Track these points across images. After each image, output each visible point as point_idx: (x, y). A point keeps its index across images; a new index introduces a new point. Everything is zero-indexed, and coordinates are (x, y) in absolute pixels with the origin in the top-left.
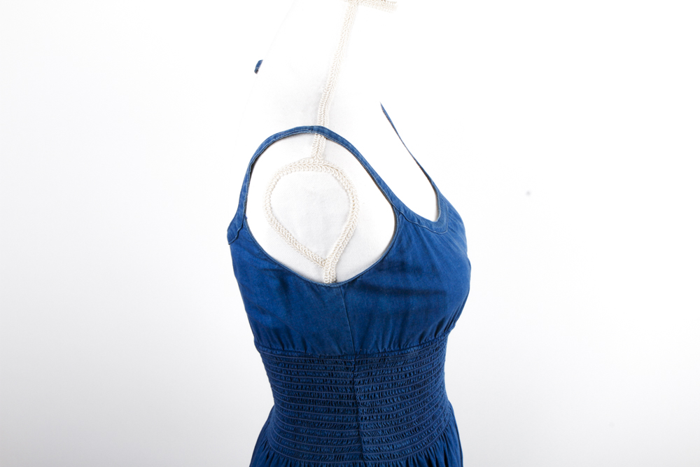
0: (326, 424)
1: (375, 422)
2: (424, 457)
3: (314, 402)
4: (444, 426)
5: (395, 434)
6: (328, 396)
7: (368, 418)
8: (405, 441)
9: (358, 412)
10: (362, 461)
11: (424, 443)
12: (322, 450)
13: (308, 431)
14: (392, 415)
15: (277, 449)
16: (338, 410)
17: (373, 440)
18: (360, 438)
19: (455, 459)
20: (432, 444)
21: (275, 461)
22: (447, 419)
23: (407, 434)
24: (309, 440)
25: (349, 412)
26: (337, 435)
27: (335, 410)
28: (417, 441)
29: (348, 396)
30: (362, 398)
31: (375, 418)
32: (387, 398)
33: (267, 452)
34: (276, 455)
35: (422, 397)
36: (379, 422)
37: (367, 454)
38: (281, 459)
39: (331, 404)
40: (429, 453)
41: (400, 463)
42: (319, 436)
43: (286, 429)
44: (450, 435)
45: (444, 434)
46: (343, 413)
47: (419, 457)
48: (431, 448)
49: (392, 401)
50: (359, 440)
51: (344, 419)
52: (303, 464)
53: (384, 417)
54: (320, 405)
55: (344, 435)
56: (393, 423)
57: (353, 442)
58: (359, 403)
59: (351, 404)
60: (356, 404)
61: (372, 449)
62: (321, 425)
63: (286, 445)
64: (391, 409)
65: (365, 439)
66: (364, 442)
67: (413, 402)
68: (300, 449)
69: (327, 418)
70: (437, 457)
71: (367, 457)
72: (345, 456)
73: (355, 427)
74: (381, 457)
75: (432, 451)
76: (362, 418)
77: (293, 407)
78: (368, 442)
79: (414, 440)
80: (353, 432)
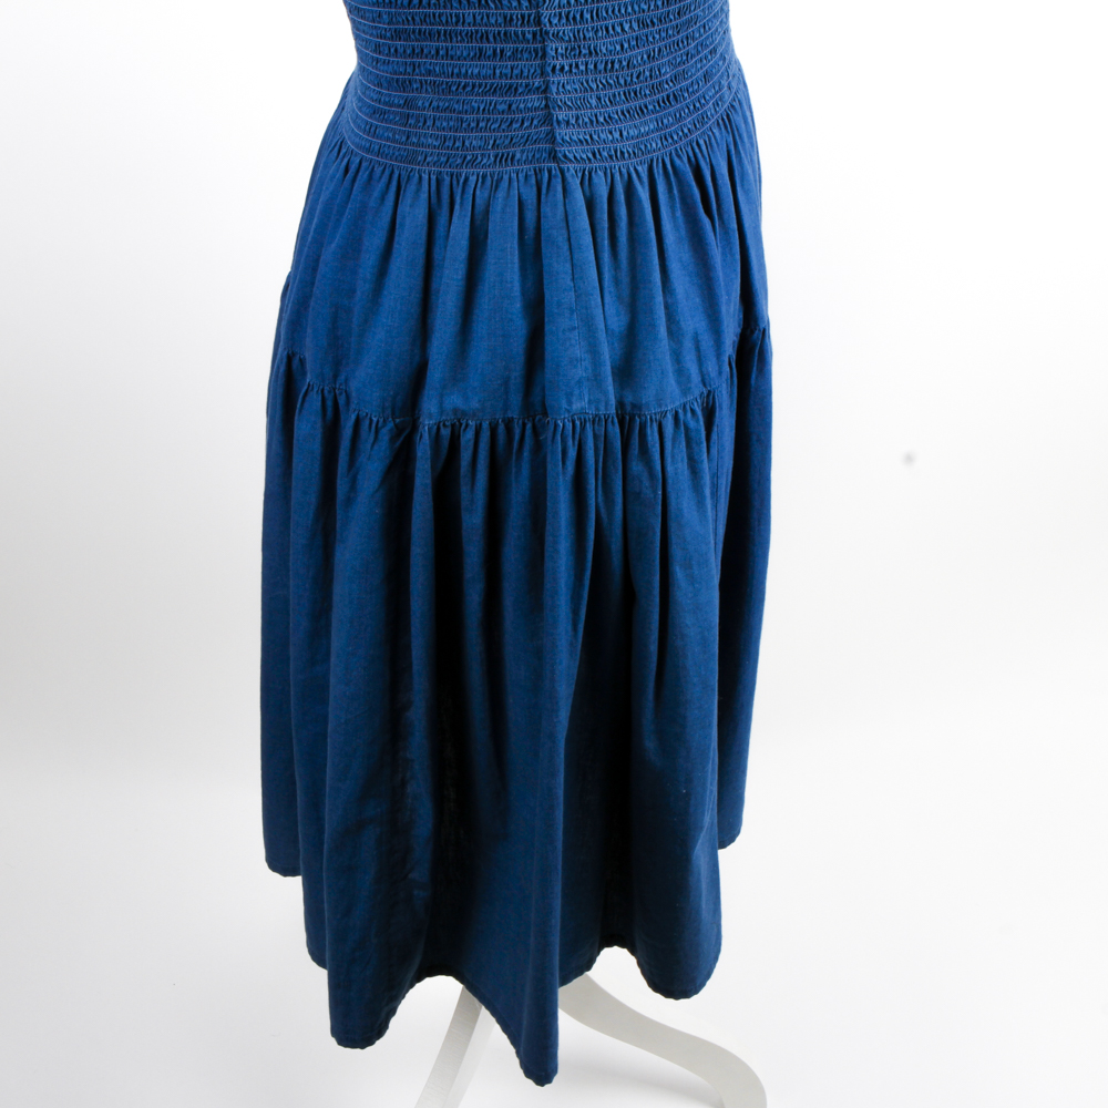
0: (474, 86)
1: (583, 78)
2: (685, 159)
3: (449, 36)
4: (728, 98)
5: (625, 107)
6: (478, 18)
7: (567, 68)
8: (646, 123)
9: (544, 55)
10: (553, 165)
11: (686, 131)
12: (467, 143)
13: (435, 104)
14: (620, 62)
15: (368, 151)
16: (502, 51)
17: (577, 119)
18: (550, 114)
19: (750, 172)
20: (704, 133)
21: (363, 176)
22: (734, 84)
23: (650, 107)
24: (438, 123)
25: (526, 56)
26: (501, 108)
27: (495, 51)
28: (672, 125)
29: (523, 17)
30: (555, 21)
31: (582, 68)
32: (610, 23)
33: (346, 160)
34: (364, 164)
35: (683, 25)
36: (590, 77)
37: (565, 149)
38: (378, 170)
39: (485, 37)
40: (697, 150)
41: (636, 170)
42: (460, 113)
43: (386, 104)
44: (738, 119)
45: (728, 116)
46: (514, 57)
47: (676, 159)
48: (702, 142)
49: (618, 29)
50: (548, 119)
51: (515, 72)
52: (426, 177)
53: (601, 67)
54: (462, 41)
55: (514, 107)
56: (622, 82)
57: (535, 122)
58: (547, 33)
59: (529, 36)
60: (541, 36)
61: (575, 138)
62: (464, 88)
63: (388, 139)
64: (618, 48)
65: (561, 115)
66: (558, 122)
67: (663, 35)
68: (418, 145)
69: (476, 71)
70: (714, 162)
71: (565, 156)
72: (518, 156)
73: (538, 88)
74: (594, 155)
75: (704, 148)
76: (554, 67)
77: (401, 50)
78: (568, 123)
79: (665, 121)
80: (535, 100)
